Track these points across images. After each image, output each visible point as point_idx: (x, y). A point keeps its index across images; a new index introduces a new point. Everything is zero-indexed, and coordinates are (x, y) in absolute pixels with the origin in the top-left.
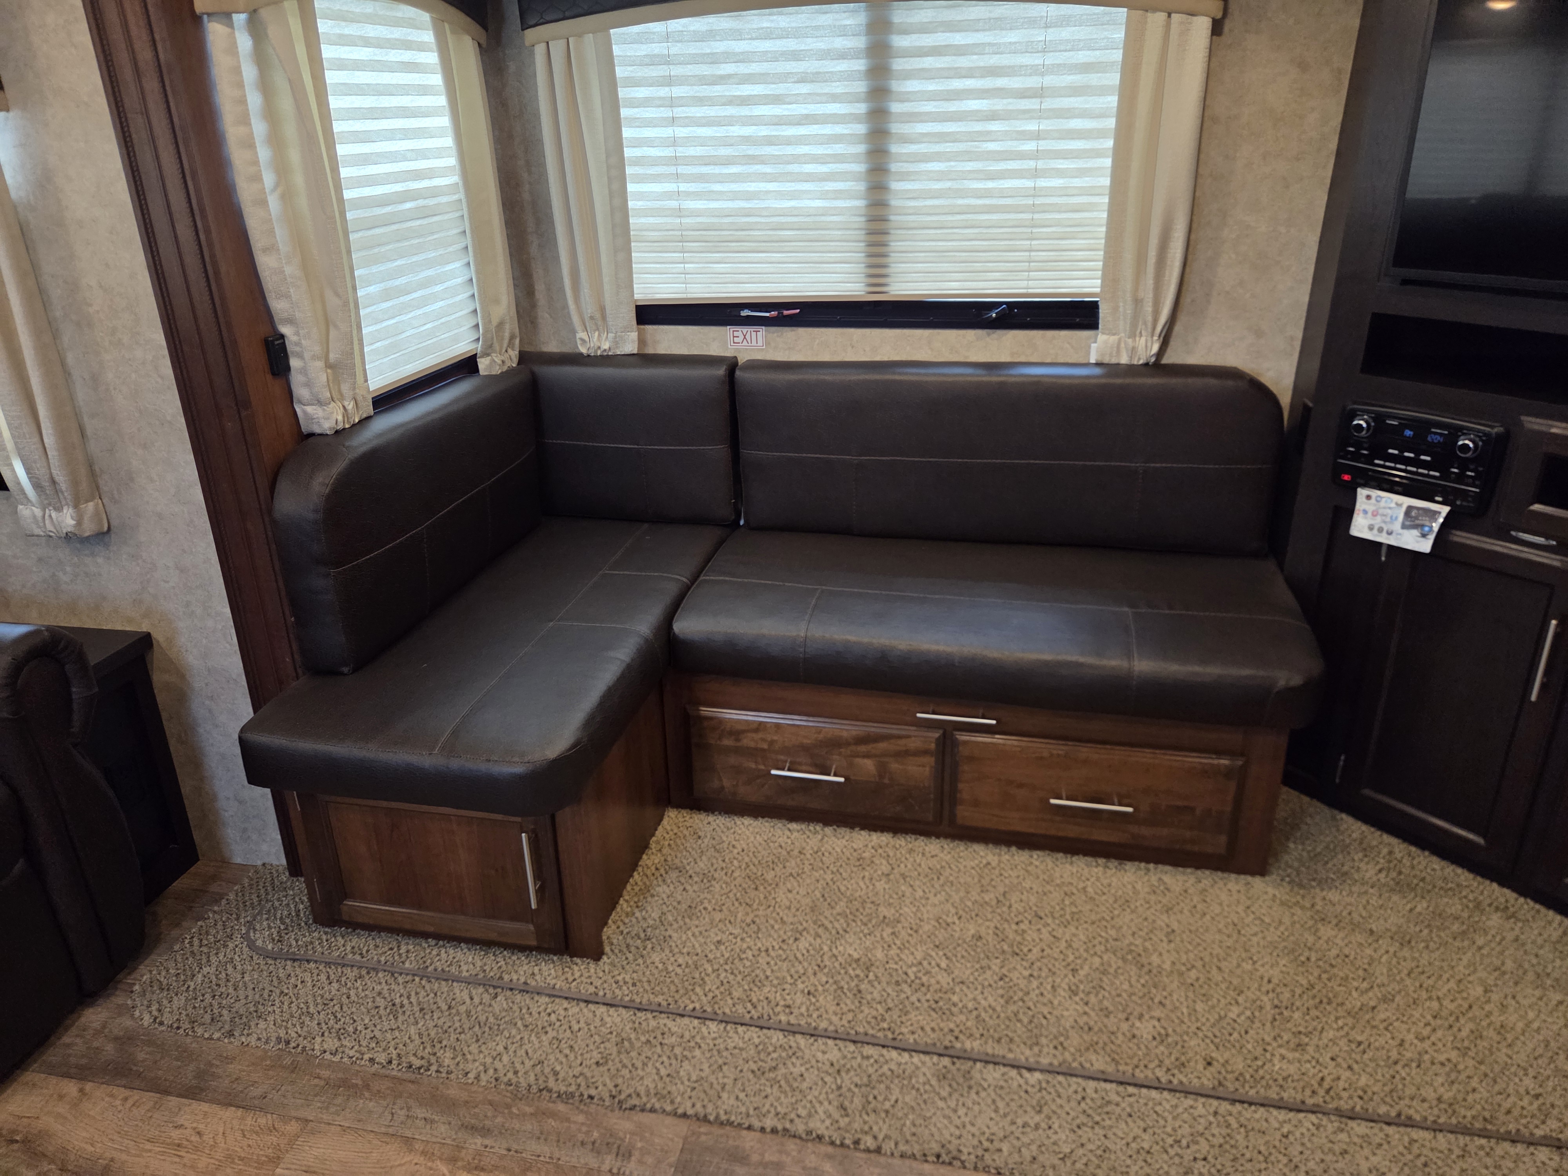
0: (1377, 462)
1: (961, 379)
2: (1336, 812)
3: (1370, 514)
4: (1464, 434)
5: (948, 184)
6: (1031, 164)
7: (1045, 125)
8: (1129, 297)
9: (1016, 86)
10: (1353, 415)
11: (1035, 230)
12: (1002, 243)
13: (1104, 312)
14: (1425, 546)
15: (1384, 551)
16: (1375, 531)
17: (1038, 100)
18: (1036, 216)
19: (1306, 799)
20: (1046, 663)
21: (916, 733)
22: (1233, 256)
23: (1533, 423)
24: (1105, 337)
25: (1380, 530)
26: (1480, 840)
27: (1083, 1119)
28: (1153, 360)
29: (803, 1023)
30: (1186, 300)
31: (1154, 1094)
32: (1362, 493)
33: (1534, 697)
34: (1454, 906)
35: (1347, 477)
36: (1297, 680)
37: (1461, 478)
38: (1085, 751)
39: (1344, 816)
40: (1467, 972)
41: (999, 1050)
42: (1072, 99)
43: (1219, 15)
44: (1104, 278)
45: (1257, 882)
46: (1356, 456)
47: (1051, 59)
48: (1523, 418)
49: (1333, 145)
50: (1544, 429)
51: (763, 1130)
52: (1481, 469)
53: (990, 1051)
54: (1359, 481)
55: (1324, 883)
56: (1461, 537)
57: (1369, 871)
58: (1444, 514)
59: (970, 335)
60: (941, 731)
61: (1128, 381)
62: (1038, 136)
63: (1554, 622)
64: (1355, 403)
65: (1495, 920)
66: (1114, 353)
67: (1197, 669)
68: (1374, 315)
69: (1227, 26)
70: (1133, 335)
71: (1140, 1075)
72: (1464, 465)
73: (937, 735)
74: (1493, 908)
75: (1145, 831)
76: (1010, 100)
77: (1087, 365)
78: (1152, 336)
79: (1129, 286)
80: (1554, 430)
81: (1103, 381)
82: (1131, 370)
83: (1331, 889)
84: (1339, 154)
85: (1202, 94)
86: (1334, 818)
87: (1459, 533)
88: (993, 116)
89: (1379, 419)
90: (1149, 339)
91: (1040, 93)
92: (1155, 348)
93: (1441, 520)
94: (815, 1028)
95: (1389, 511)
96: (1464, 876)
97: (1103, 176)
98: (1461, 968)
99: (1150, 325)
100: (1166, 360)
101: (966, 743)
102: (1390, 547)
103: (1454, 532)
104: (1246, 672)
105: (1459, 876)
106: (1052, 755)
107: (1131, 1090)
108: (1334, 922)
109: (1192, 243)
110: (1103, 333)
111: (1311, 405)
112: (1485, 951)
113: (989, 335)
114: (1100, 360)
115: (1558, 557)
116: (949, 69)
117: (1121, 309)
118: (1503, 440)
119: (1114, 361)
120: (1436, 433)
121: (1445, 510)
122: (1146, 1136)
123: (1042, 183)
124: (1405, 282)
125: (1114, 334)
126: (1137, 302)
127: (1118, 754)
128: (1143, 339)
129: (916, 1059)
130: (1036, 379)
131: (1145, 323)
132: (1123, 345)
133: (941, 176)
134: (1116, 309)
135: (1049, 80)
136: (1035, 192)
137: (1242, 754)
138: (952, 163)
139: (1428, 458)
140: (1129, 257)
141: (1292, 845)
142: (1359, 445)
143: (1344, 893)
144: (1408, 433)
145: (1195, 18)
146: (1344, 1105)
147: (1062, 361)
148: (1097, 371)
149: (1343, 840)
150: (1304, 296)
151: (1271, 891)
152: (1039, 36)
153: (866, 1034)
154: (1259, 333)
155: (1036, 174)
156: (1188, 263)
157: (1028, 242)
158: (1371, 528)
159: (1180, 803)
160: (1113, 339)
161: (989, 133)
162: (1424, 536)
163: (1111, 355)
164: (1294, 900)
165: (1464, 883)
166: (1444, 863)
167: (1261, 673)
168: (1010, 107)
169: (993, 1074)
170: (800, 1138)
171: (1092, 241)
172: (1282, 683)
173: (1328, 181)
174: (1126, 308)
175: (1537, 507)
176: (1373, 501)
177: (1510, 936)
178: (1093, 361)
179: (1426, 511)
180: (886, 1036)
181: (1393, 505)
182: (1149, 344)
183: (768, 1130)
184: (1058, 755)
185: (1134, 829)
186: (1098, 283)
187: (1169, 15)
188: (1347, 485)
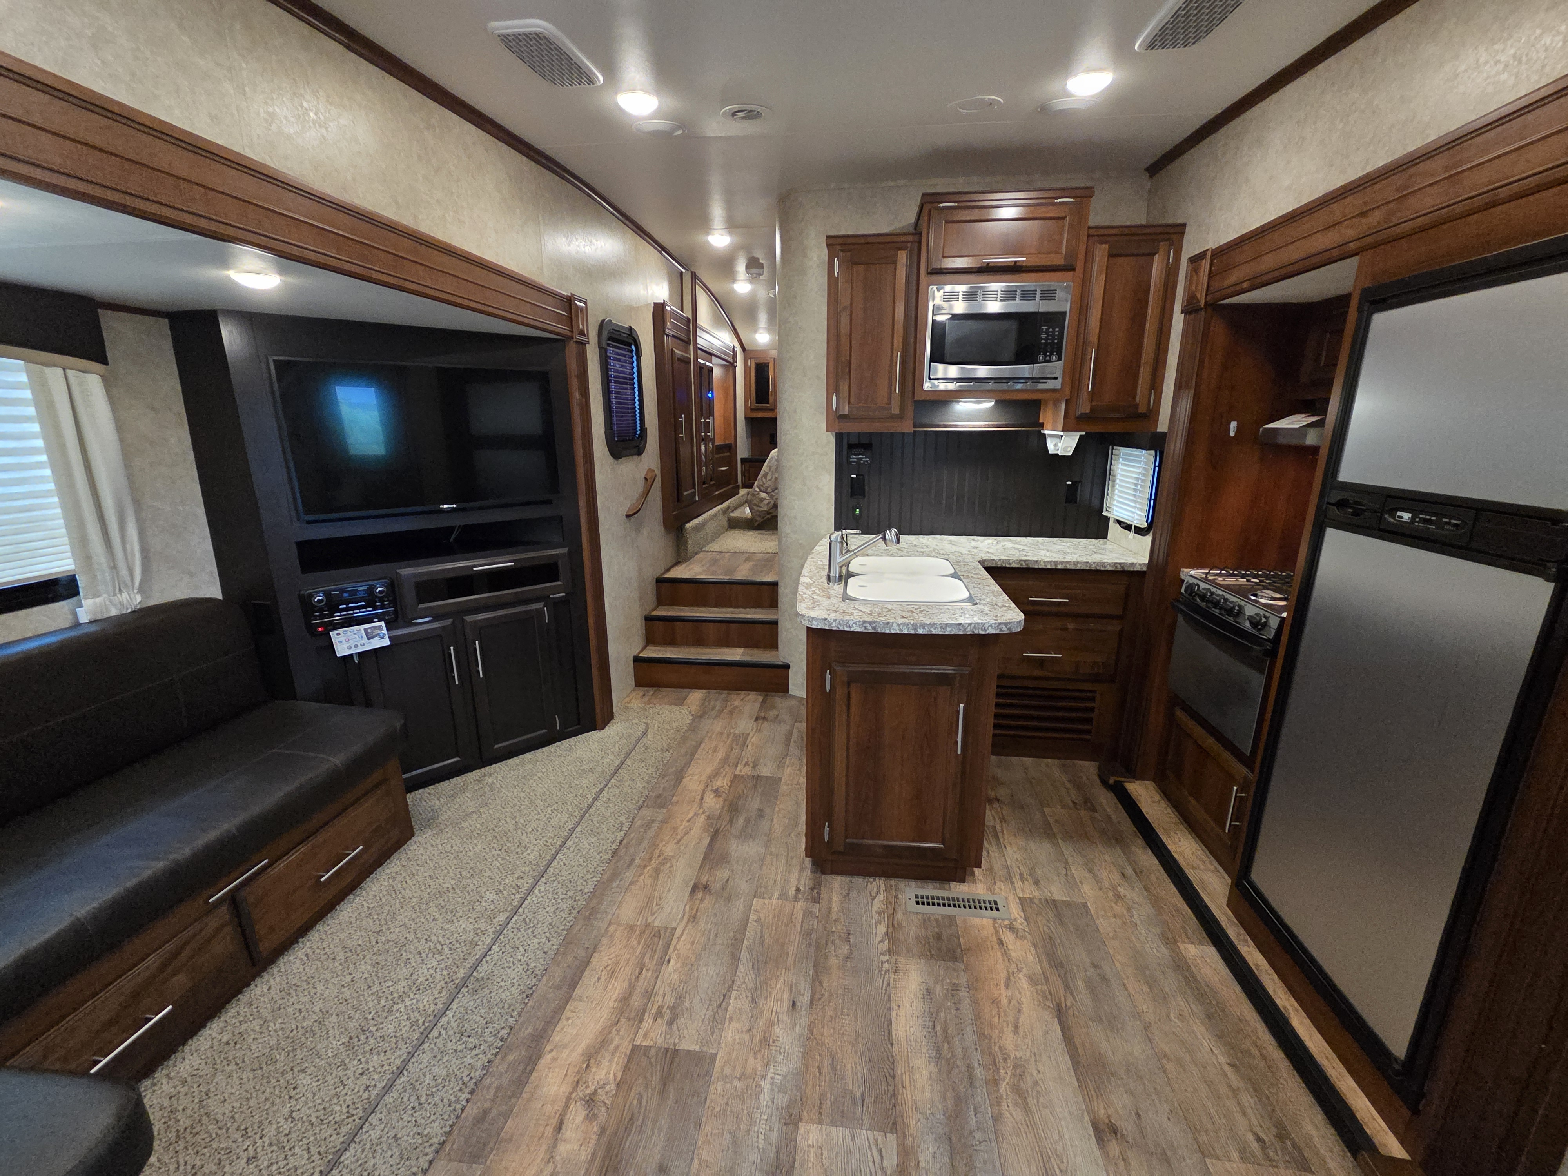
0: (335, 615)
3: (344, 642)
8: (104, 567)
11: (21, 526)
13: (82, 581)
14: (385, 643)
15: (356, 657)
16: (351, 649)
23: (404, 572)
24: (89, 600)
25: (354, 647)
26: (457, 759)
27: (530, 931)
28: (139, 607)
29: (389, 1077)
31: (526, 902)
32: (333, 633)
33: (457, 682)
35: (321, 629)
37: (383, 607)
41: (472, 960)
44: (75, 557)
45: (416, 838)
46: (322, 617)
48: (398, 570)
49: (192, 457)
50: (409, 572)
51: (468, 1101)
52: (389, 600)
53: (469, 966)
54: (329, 628)
56: (399, 631)
58: (384, 626)
60: (229, 900)
63: (451, 648)
66: (104, 611)
68: (298, 543)
70: (116, 592)
71: (515, 903)
72: (381, 600)
73: (225, 907)
77: (80, 626)
78: (133, 590)
79: (100, 559)
82: (124, 619)
83: (438, 817)
87: (396, 631)
89: (327, 594)
90: (131, 592)
92: (140, 598)
93: (383, 629)
94: (398, 1068)
95: (355, 636)
99: (128, 584)
101: (250, 893)
107: (521, 910)
110: (86, 598)
114: (90, 620)
115: (435, 623)
117: (99, 577)
118: (392, 583)
120: (362, 590)
121: (382, 624)
122: (548, 909)
124: (309, 522)
125: (97, 597)
126: (113, 569)
127: (338, 823)
128: (126, 594)
129: (454, 1006)
131: (124, 582)
132: (109, 603)
134: (94, 578)
137: (386, 780)
139: (364, 603)
140: (95, 538)
142: (321, 610)
143: (444, 813)
144: (347, 595)
146: (559, 843)
147: (44, 631)
148: (91, 629)
150: (208, 546)
153: (422, 1033)
157: (21, 536)
158: (347, 648)
160: (97, 600)
162: (382, 638)
163: (100, 612)
169: (484, 968)
170: (484, 1075)
171: (53, 532)
174: (104, 575)
175: (420, 606)
176: (342, 635)
178: (84, 621)
179: (375, 627)
180: (430, 1021)
181: (357, 632)
182: (132, 596)
183: (470, 1096)
186: (71, 561)
187: (64, 369)
188: (321, 634)
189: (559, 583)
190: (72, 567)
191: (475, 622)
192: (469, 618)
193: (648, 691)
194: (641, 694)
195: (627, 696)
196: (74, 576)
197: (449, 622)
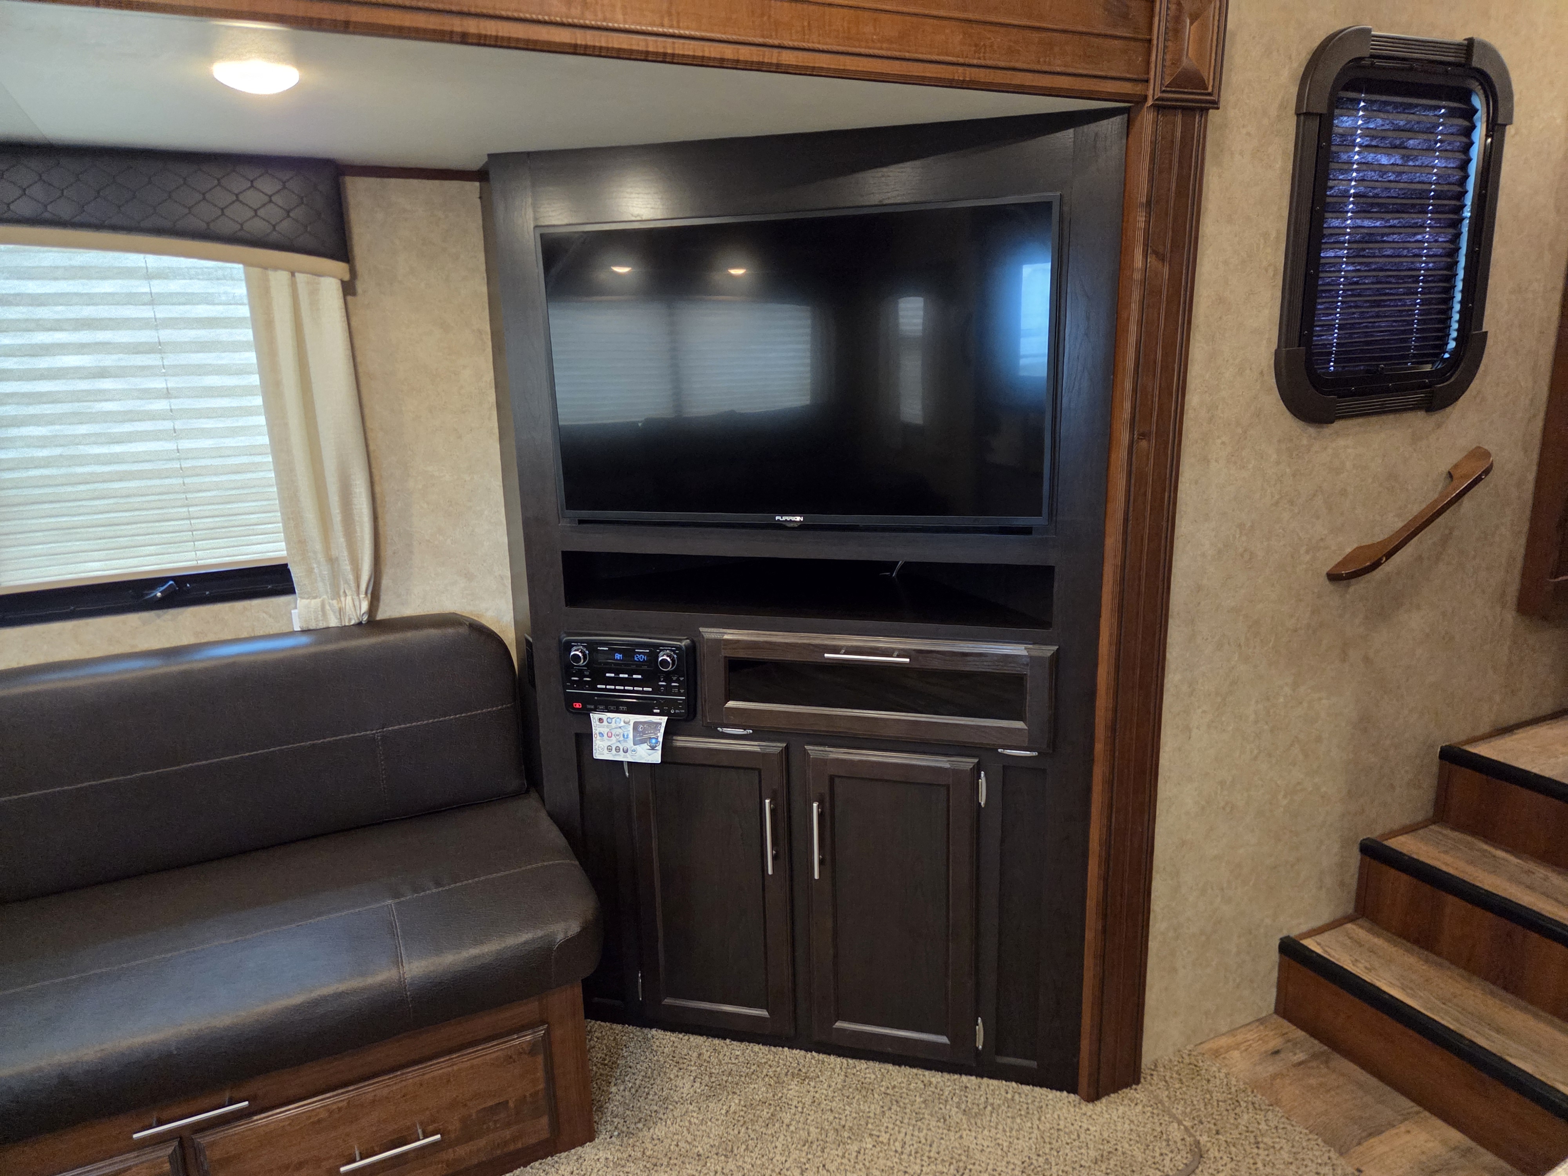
0: (599, 686)
1: (127, 676)
2: (646, 1031)
3: (605, 735)
4: (661, 650)
5: (58, 451)
6: (167, 425)
7: (173, 383)
8: (321, 557)
9: (124, 340)
10: (568, 646)
11: (189, 496)
12: (152, 512)
13: (297, 574)
14: (656, 757)
15: (626, 767)
16: (614, 751)
17: (158, 356)
18: (187, 480)
19: (618, 1027)
20: (297, 1009)
21: (137, 1161)
22: (425, 506)
23: (710, 633)
24: (305, 601)
25: (618, 749)
26: (764, 1013)
28: (365, 618)
30: (387, 552)
32: (595, 717)
33: (770, 872)
34: (760, 1090)
35: (578, 705)
36: (574, 928)
37: (668, 690)
38: (369, 1090)
39: (654, 1031)
40: (784, 1159)
42: (201, 355)
43: (347, 277)
44: (288, 541)
45: (588, 1151)
46: (581, 684)
47: (163, 312)
48: (701, 629)
49: (492, 397)
50: (718, 636)
52: (682, 679)
54: (589, 706)
55: (647, 1121)
56: (682, 741)
57: (686, 1086)
58: (664, 725)
59: (133, 620)
60: (176, 1143)
61: (343, 644)
62: (167, 394)
63: (767, 801)
64: (569, 634)
65: (793, 1089)
66: (320, 617)
67: (474, 951)
68: (564, 553)
69: (360, 287)
70: (336, 595)
72: (668, 677)
73: (169, 1149)
74: (789, 1077)
75: (461, 1151)
76: (121, 356)
77: (293, 633)
78: (358, 594)
79: (318, 546)
80: (726, 637)
81: (313, 650)
82: (344, 632)
83: (655, 1123)
84: (499, 406)
85: (349, 352)
86: (646, 1039)
87: (679, 738)
88: (102, 373)
89: (592, 647)
90: (355, 597)
91: (157, 348)
92: (365, 606)
93: (662, 730)
95: (620, 730)
96: (760, 1052)
97: (259, 434)
98: (778, 1157)
99: (353, 584)
100: (381, 616)
101: (213, 1144)
102: (630, 764)
103: (675, 738)
104: (525, 936)
105: (756, 1053)
106: (331, 1112)
108: (665, 1161)
109: (378, 496)
110: (302, 598)
111: (531, 640)
112: (792, 1128)
113: (159, 617)
114: (305, 627)
115: (756, 743)
116: (27, 320)
117: (316, 570)
118: (692, 649)
119: (322, 625)
120: (640, 653)
121: (664, 720)
123: (185, 444)
124: (581, 522)
125: (315, 598)
126: (332, 561)
127: (412, 1076)
128: (349, 598)
130: (231, 660)
131: (346, 582)
132: (328, 607)
133: (43, 442)
134: (310, 571)
135: (166, 335)
136: (180, 455)
137: (543, 1022)
138: (57, 427)
139: (640, 677)
140: (310, 516)
141: (614, 1089)
142: (580, 673)
143: (669, 1122)
144: (618, 656)
145: (322, 279)
147: (261, 633)
148: (304, 640)
149: (658, 1061)
150: (502, 537)
151: (602, 1155)
152: (141, 287)
154: (469, 577)
155: (175, 436)
156: (380, 515)
157: (185, 509)
158: (609, 749)
159: (490, 1103)
160: (315, 603)
161: (101, 391)
162: (653, 748)
163: (316, 619)
164: (625, 1155)
165: (763, 1061)
166: (744, 1045)
167: (540, 933)
168: (123, 363)
171: (265, 503)
172: (560, 937)
173: (496, 431)
174: (322, 569)
175: (731, 704)
176: (605, 723)
177: (808, 1100)
178: (297, 628)
179: (650, 723)
181: (622, 724)
182: (357, 603)
184: (340, 1109)
185: (449, 1155)
186: (283, 545)
187: (293, 274)
188: (578, 712)
189: (1019, 725)
190: (284, 553)
191: (825, 762)
192: (814, 751)
193: (1295, 1043)
194: (1275, 1043)
195: (1232, 1032)
196: (286, 565)
197: (776, 747)
